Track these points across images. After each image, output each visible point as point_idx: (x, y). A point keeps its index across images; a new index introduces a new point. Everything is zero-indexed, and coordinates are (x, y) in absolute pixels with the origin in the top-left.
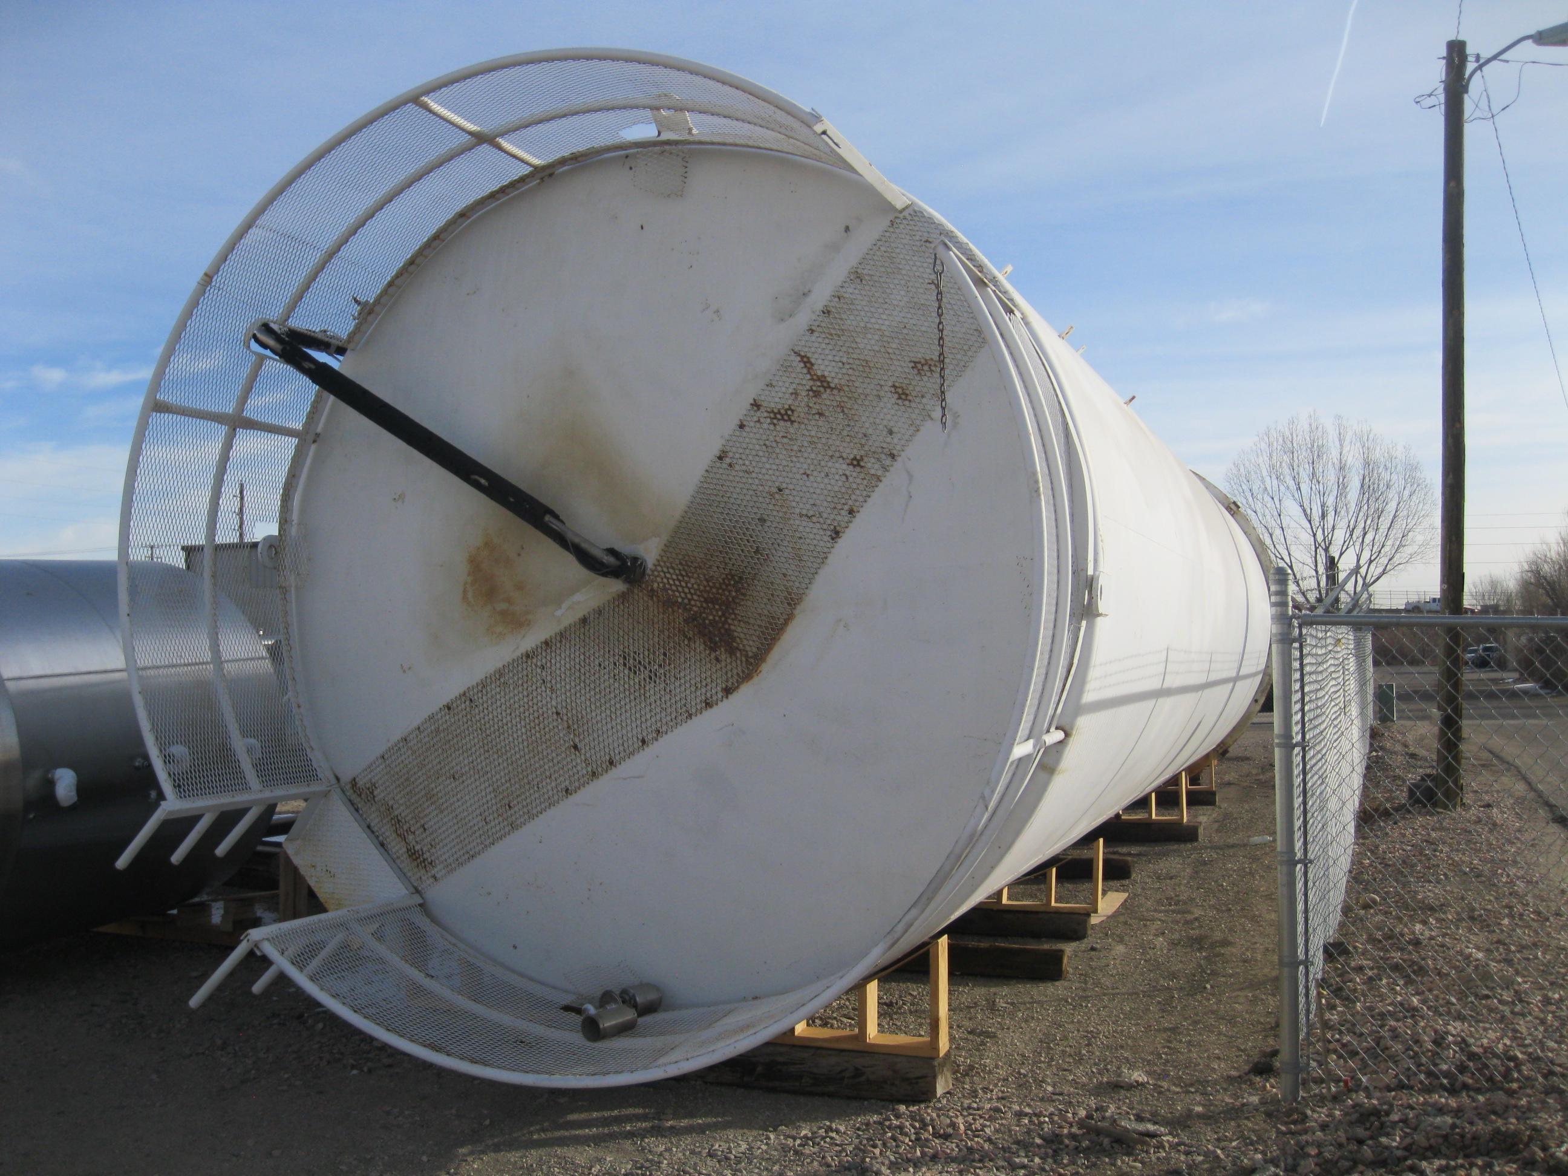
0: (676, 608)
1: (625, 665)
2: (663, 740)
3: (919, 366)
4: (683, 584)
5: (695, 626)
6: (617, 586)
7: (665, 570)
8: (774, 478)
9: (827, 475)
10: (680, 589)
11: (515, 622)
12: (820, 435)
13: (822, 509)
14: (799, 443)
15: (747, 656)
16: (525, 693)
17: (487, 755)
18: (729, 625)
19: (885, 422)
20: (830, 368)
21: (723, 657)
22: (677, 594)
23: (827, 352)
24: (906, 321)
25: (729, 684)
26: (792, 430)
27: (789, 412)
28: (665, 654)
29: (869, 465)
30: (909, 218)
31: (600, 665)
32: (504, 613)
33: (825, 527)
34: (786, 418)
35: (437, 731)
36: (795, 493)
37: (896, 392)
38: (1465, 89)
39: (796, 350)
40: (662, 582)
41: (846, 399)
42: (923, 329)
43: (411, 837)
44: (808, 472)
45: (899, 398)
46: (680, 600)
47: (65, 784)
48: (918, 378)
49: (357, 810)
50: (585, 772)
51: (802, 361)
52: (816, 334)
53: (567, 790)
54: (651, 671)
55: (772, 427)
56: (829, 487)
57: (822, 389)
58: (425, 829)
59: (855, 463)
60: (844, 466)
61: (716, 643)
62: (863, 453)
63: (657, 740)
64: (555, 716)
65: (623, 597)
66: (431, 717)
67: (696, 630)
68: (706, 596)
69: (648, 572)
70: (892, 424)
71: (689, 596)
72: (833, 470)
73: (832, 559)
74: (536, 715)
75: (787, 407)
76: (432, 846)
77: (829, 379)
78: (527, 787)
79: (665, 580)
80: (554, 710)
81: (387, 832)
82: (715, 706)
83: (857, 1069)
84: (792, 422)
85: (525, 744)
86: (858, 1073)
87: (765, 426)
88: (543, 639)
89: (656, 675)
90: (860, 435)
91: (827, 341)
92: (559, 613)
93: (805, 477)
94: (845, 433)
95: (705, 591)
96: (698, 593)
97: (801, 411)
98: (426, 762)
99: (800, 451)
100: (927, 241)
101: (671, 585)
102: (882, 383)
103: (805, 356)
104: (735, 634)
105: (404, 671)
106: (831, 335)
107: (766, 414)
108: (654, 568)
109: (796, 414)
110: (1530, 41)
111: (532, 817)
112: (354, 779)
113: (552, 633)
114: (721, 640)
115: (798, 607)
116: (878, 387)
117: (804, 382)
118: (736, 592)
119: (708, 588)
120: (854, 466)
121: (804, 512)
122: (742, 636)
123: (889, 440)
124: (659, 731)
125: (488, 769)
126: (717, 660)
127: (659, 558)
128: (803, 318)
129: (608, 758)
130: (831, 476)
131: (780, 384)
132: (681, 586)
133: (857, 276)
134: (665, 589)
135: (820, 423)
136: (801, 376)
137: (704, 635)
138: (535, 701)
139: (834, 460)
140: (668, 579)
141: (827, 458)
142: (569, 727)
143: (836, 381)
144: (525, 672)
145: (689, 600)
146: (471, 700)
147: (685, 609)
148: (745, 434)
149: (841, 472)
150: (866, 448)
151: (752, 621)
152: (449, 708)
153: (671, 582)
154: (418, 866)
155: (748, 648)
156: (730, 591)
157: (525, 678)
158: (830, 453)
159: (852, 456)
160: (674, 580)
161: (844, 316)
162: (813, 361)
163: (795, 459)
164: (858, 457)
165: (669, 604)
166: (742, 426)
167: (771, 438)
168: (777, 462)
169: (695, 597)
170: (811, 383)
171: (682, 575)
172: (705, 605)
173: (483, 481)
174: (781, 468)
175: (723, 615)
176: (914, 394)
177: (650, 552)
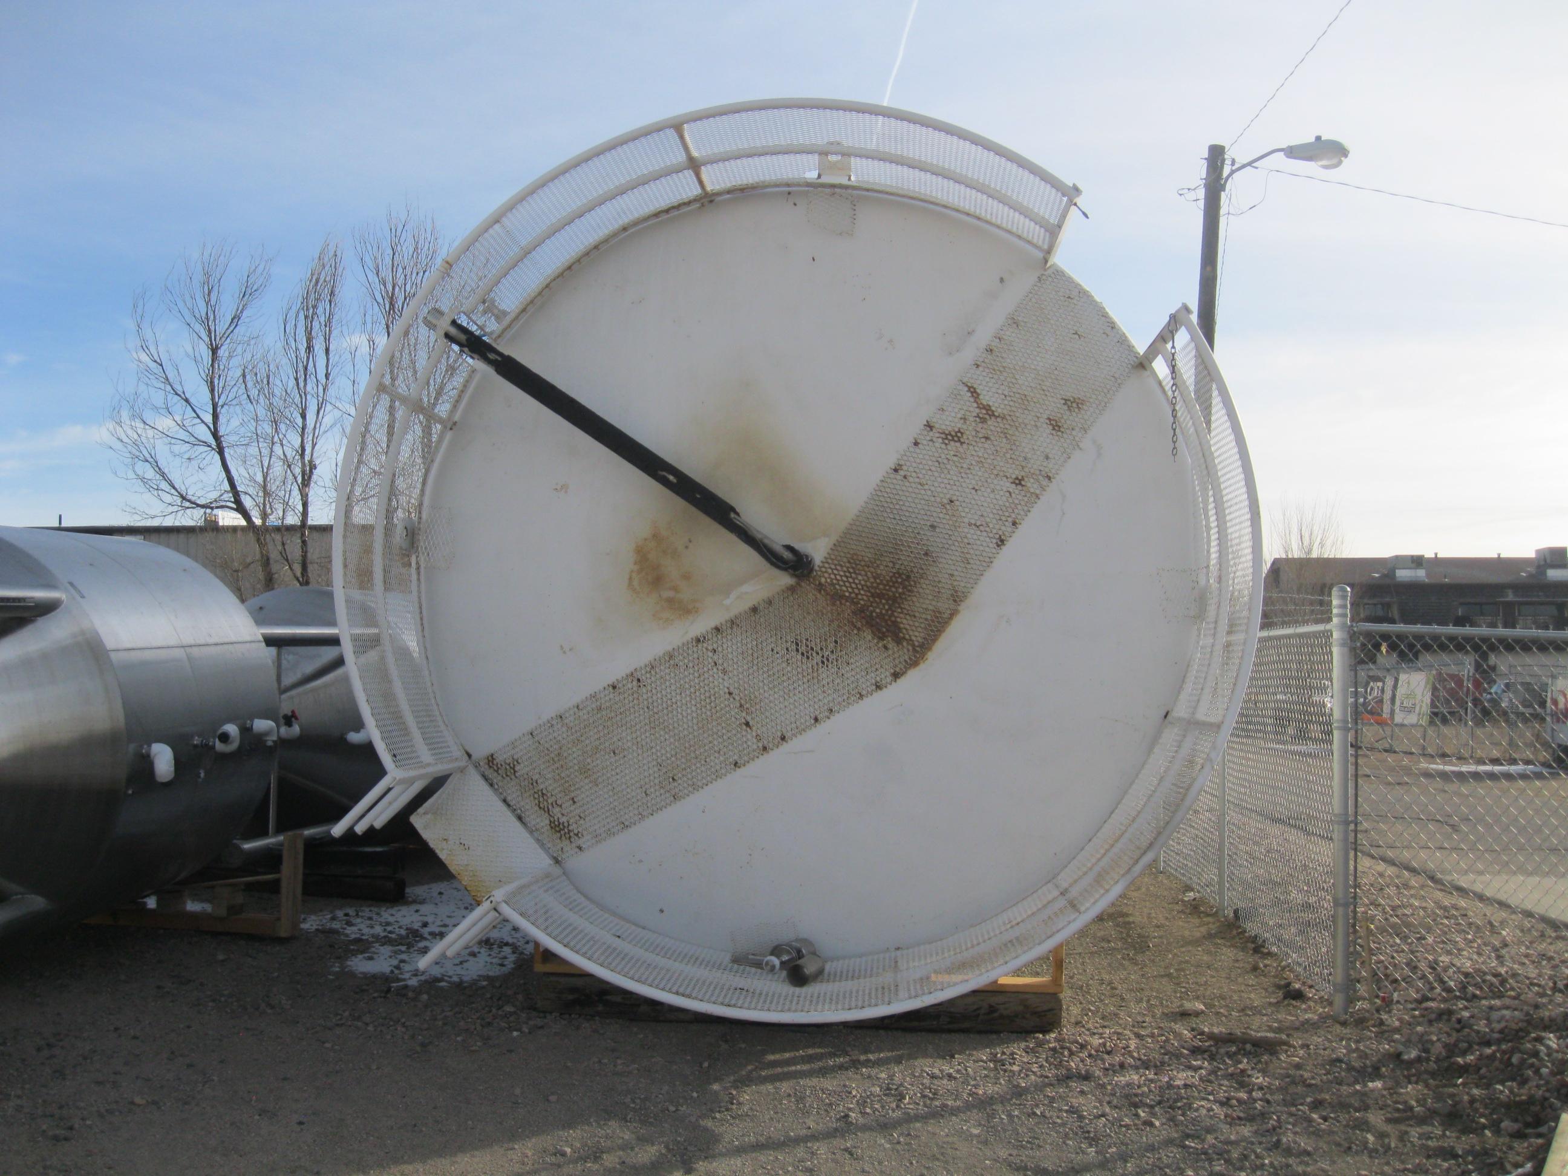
0: (843, 601)
1: (797, 650)
2: (836, 718)
3: (1069, 403)
4: (851, 580)
5: (863, 618)
6: (785, 580)
7: (833, 567)
8: (945, 491)
9: (993, 491)
10: (847, 584)
11: (684, 609)
12: (986, 456)
13: (988, 520)
14: (967, 461)
15: (913, 646)
16: (696, 675)
17: (652, 731)
18: (896, 617)
19: (1042, 449)
20: (994, 399)
21: (890, 646)
22: (844, 588)
23: (990, 384)
24: (1056, 363)
25: (898, 670)
26: (961, 450)
27: (959, 434)
28: (836, 642)
29: (1029, 485)
30: (1053, 276)
31: (772, 650)
32: (670, 601)
33: (991, 535)
34: (956, 439)
35: (600, 709)
36: (964, 505)
37: (1051, 424)
38: (1223, 188)
39: (965, 380)
40: (830, 578)
41: (1007, 426)
42: (1071, 372)
43: (557, 810)
44: (977, 488)
45: (1054, 429)
46: (847, 594)
47: (163, 760)
48: (1068, 413)
49: (491, 785)
50: (755, 747)
51: (969, 390)
52: (981, 369)
53: (736, 764)
54: (823, 657)
55: (943, 446)
56: (995, 501)
57: (987, 417)
58: (574, 802)
59: (1017, 482)
60: (1008, 484)
61: (883, 633)
62: (1023, 474)
63: (829, 718)
64: (727, 696)
65: (792, 589)
66: (594, 696)
67: (864, 622)
68: (873, 591)
69: (816, 568)
70: (1047, 450)
71: (856, 591)
72: (998, 487)
73: (996, 563)
74: (707, 694)
75: (957, 430)
76: (581, 817)
77: (993, 409)
78: (694, 761)
79: (833, 576)
80: (727, 691)
81: (528, 805)
82: (885, 689)
83: (991, 1006)
84: (962, 443)
85: (695, 721)
86: (992, 1009)
87: (937, 445)
88: (713, 625)
89: (828, 660)
90: (1021, 459)
91: (991, 375)
92: (727, 602)
93: (973, 491)
94: (1008, 456)
95: (872, 587)
96: (865, 588)
97: (969, 434)
98: (583, 738)
99: (969, 469)
100: (1069, 297)
101: (838, 580)
102: (1039, 415)
103: (972, 387)
104: (902, 626)
105: (564, 652)
106: (994, 370)
107: (937, 435)
108: (821, 565)
109: (965, 437)
110: (1282, 153)
111: (696, 788)
112: (492, 755)
113: (723, 620)
114: (888, 631)
115: (963, 604)
116: (1036, 419)
117: (971, 409)
118: (903, 588)
119: (875, 585)
120: (1017, 484)
121: (973, 522)
122: (908, 627)
123: (1045, 464)
124: (831, 710)
125: (653, 744)
126: (886, 648)
127: (827, 556)
128: (970, 353)
129: (779, 734)
130: (996, 492)
131: (950, 409)
132: (848, 581)
133: (1014, 322)
134: (833, 584)
135: (986, 446)
136: (968, 403)
137: (872, 626)
138: (706, 682)
139: (999, 478)
140: (835, 575)
141: (993, 476)
142: (741, 706)
143: (999, 410)
144: (696, 656)
145: (857, 594)
146: (639, 680)
147: (853, 602)
148: (918, 451)
149: (1005, 489)
150: (1026, 470)
151: (917, 614)
152: (614, 687)
153: (838, 577)
154: (561, 838)
155: (914, 638)
156: (896, 588)
157: (696, 662)
158: (995, 472)
159: (1014, 476)
160: (841, 576)
161: (1004, 355)
162: (978, 391)
163: (963, 475)
164: (1020, 478)
165: (837, 597)
166: (916, 444)
167: (943, 456)
168: (949, 476)
169: (862, 592)
170: (977, 411)
171: (849, 572)
172: (871, 599)
173: (671, 478)
174: (952, 482)
175: (890, 609)
176: (1065, 426)
177: (818, 551)
